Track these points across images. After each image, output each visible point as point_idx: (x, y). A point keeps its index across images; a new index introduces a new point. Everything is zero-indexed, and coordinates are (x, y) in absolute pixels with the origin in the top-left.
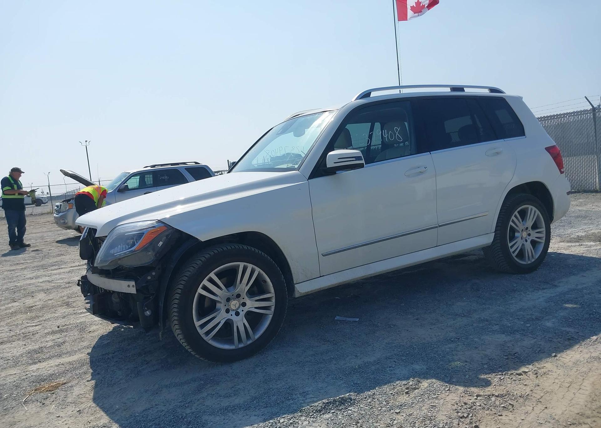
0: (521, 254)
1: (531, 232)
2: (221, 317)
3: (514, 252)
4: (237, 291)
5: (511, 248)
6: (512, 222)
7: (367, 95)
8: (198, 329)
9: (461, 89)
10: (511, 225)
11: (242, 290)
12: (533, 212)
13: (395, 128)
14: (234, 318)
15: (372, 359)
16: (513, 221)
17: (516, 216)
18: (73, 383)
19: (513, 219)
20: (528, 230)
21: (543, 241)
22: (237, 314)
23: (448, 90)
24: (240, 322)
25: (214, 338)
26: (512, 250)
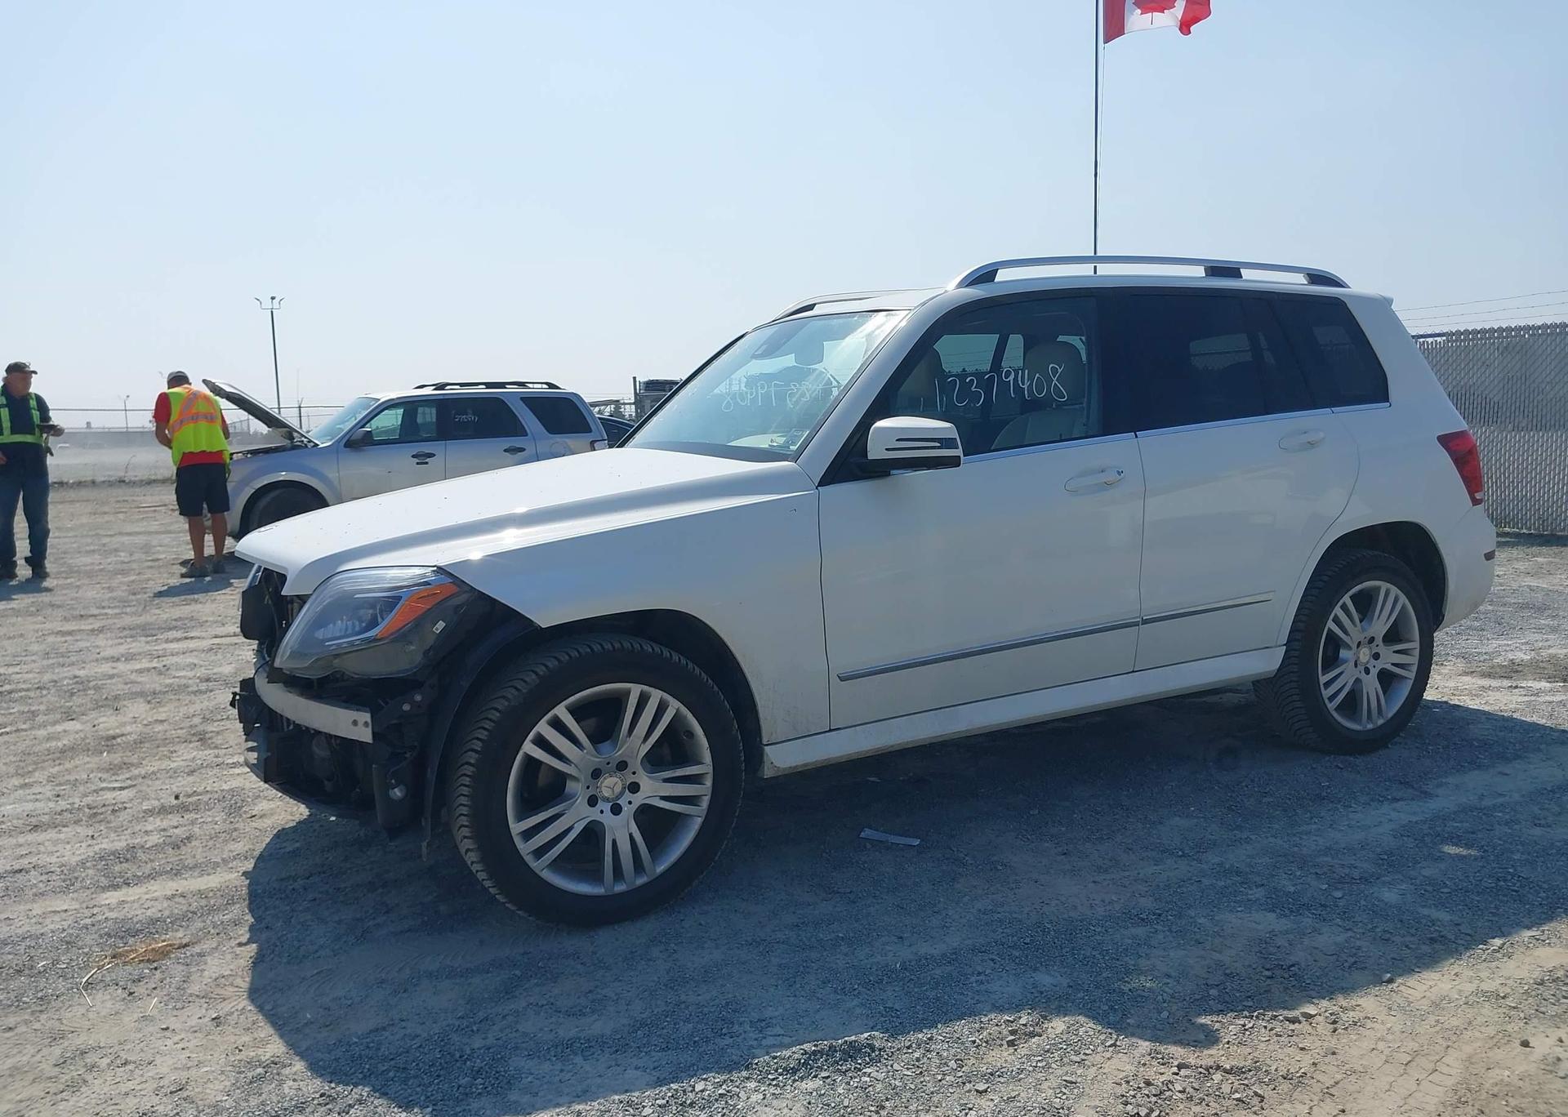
0: (1352, 703)
1: (1383, 650)
2: (575, 816)
3: (1331, 698)
4: (619, 754)
5: (1326, 688)
6: (1333, 621)
7: (986, 275)
8: (518, 841)
9: (1233, 271)
10: (1329, 628)
11: (632, 752)
12: (1392, 599)
13: (1051, 366)
14: (608, 819)
15: (937, 950)
16: (1337, 621)
17: (1344, 608)
18: (206, 945)
19: (1336, 615)
20: (1375, 643)
21: (1411, 674)
22: (616, 810)
23: (1199, 272)
24: (621, 830)
25: (555, 865)
26: (1327, 693)
